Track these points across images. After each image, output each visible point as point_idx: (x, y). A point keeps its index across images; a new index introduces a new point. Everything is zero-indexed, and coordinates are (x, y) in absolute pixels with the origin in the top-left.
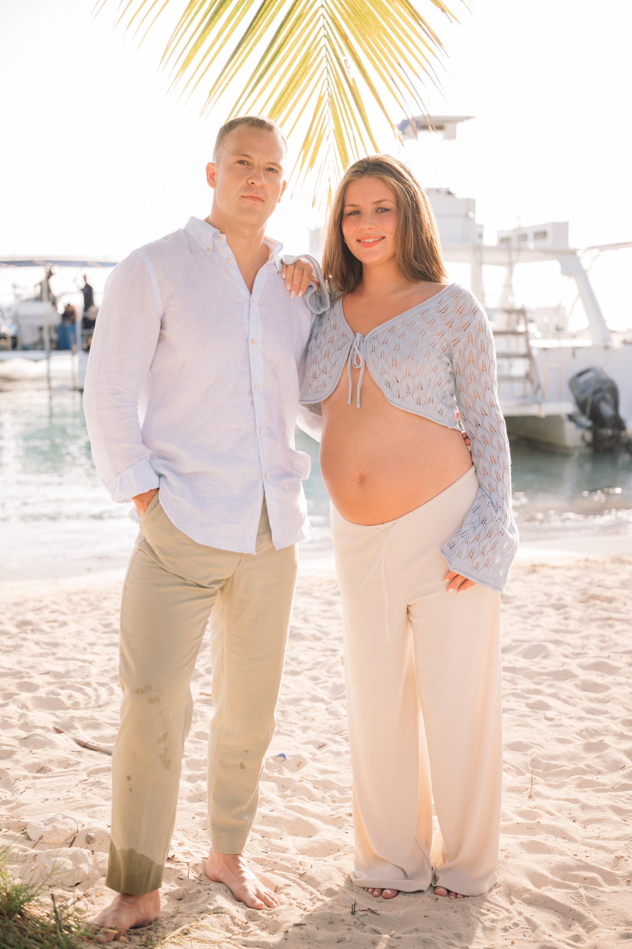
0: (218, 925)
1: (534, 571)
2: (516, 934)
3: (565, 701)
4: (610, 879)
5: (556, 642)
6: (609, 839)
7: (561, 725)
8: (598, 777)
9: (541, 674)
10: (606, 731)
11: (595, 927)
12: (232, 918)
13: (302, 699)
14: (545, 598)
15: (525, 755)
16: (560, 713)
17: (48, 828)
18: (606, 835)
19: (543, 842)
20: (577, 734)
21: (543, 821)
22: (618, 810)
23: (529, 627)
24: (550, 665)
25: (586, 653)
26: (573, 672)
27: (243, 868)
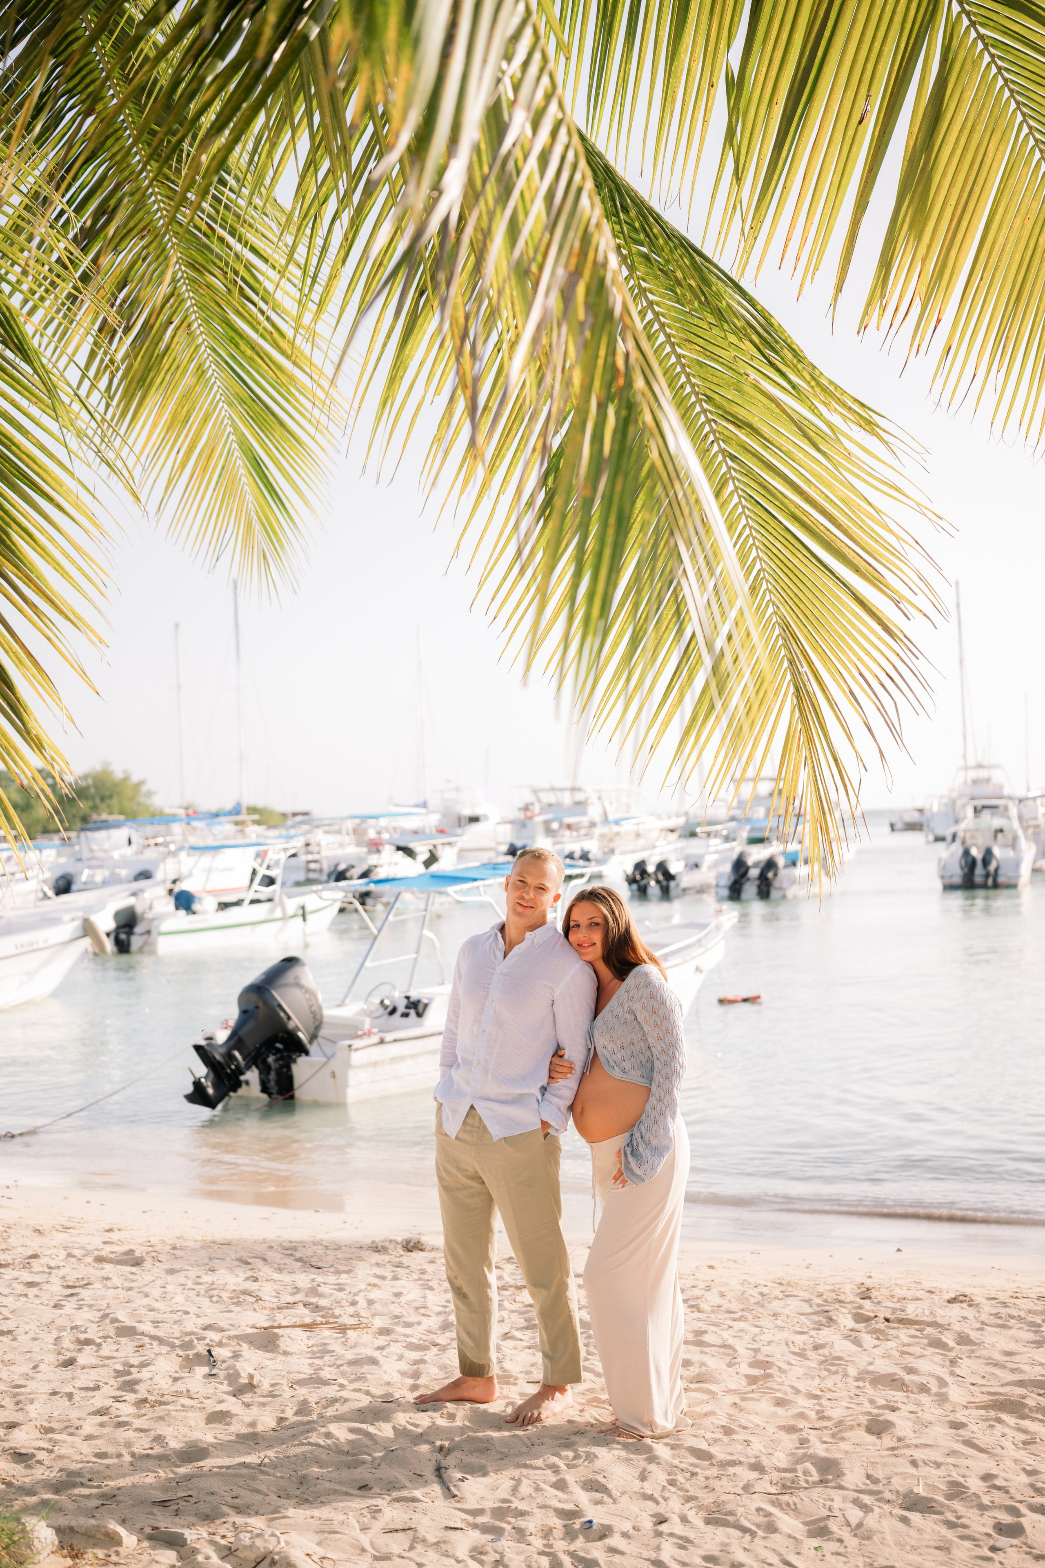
13: (740, 1463)
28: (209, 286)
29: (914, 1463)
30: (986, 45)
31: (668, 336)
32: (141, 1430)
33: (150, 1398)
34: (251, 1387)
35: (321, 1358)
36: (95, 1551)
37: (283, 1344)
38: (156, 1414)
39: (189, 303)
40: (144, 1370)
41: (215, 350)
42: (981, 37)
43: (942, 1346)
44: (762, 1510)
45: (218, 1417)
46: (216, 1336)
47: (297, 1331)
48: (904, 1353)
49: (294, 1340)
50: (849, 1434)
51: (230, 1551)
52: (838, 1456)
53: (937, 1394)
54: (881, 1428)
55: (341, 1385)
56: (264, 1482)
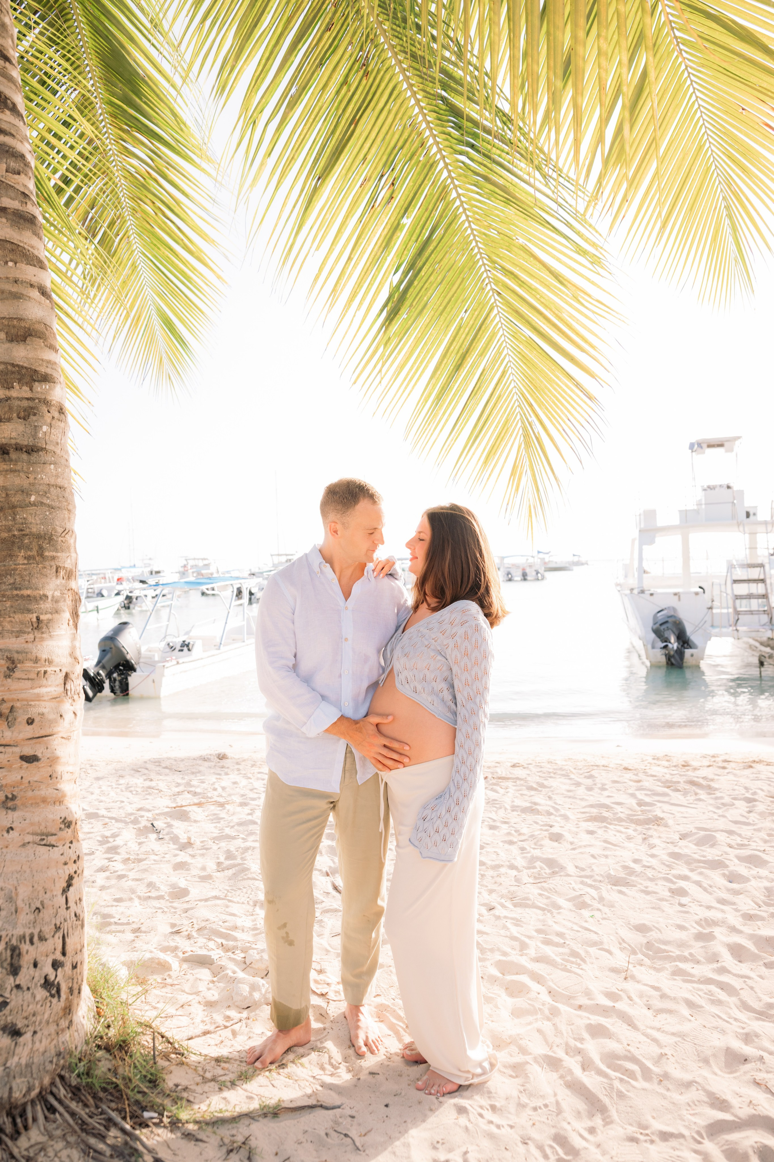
0: (315, 1063)
1: (751, 767)
2: (540, 1117)
3: (705, 890)
5: (731, 832)
6: (667, 1033)
7: (687, 912)
8: (695, 966)
9: (699, 861)
10: (723, 922)
11: (612, 1122)
12: (330, 1058)
13: (502, 866)
14: (743, 791)
15: (644, 936)
16: (694, 900)
17: (258, 957)
18: (667, 1028)
19: (608, 1026)
20: (696, 922)
21: (619, 1005)
22: (690, 1004)
23: (716, 817)
24: (711, 853)
25: (749, 845)
26: (727, 862)
27: (361, 1017)
28: (144, 212)
29: (593, 856)
30: (678, 43)
31: (467, 216)
32: (137, 880)
33: (131, 857)
34: (189, 844)
35: (219, 822)
36: (155, 977)
37: (192, 816)
38: (141, 868)
39: (129, 223)
40: (117, 839)
41: (144, 254)
42: (676, 37)
43: (536, 789)
44: (540, 895)
45: (180, 866)
46: (149, 815)
47: (195, 808)
48: (522, 795)
49: (196, 813)
50: (543, 842)
51: (246, 965)
52: (550, 856)
53: (561, 815)
54: (556, 838)
55: (243, 839)
56: (234, 908)
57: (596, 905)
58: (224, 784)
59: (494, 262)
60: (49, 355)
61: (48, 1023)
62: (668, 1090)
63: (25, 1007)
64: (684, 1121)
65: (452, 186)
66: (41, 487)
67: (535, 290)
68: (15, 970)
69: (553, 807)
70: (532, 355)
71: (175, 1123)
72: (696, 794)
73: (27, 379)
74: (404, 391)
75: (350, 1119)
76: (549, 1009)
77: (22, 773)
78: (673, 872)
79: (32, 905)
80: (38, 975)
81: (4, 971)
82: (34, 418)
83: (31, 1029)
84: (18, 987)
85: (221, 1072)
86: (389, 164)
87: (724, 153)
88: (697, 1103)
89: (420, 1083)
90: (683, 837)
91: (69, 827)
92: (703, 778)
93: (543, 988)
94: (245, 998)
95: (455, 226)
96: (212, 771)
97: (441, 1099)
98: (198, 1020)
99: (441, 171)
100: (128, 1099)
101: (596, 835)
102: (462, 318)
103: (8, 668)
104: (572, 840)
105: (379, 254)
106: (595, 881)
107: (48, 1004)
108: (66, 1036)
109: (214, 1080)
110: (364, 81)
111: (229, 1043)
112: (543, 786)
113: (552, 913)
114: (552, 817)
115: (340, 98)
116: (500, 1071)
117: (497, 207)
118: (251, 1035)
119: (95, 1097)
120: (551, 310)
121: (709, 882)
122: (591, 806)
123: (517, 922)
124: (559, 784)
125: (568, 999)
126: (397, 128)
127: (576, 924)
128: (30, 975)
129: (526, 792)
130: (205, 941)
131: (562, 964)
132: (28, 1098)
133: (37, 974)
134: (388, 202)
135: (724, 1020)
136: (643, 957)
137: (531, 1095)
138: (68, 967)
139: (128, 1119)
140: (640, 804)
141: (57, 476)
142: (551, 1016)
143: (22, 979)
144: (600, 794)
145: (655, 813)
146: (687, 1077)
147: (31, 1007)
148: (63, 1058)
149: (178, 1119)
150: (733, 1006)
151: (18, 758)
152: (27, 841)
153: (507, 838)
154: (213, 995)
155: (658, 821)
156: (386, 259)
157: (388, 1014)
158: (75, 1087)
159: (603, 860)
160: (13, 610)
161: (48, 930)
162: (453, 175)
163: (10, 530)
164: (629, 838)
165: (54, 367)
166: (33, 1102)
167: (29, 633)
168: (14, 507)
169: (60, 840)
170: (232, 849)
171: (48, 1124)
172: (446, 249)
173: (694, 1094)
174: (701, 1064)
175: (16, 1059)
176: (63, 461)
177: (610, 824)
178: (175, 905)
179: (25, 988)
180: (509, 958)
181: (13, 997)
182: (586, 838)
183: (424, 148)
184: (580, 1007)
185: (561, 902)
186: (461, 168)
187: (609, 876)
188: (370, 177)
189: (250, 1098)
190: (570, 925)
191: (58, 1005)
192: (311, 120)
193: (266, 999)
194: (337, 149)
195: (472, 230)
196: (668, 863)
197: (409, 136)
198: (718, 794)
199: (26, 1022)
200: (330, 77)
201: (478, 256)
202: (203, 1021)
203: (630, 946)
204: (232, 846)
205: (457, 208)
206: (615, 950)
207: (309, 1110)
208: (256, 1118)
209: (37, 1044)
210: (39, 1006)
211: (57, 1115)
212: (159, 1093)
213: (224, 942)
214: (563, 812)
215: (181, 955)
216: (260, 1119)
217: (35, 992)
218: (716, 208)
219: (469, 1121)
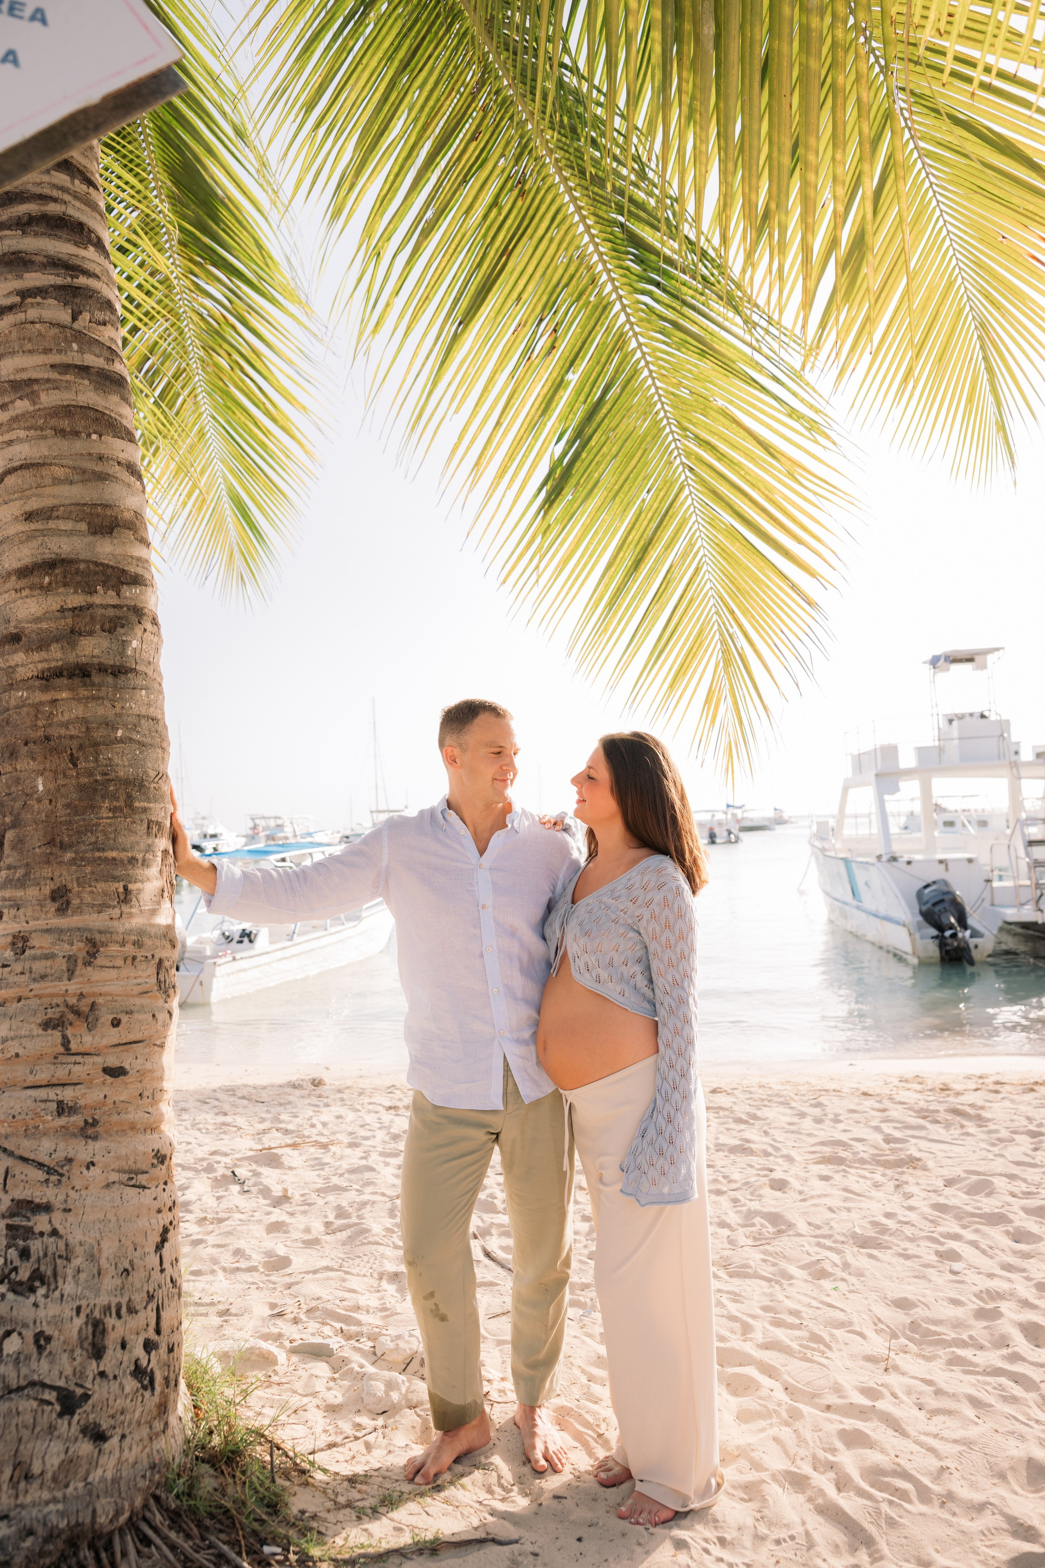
0: (480, 1484)
1: (1032, 1090)
2: (786, 1552)
3: (984, 1252)
4: (924, 1495)
5: (1012, 1177)
6: (947, 1440)
7: (962, 1282)
8: (978, 1352)
9: (973, 1215)
10: (1011, 1295)
11: (882, 1558)
12: (500, 1477)
14: (1025, 1122)
15: (906, 1314)
16: (970, 1266)
17: (392, 1346)
18: (946, 1434)
19: (868, 1432)
20: (975, 1295)
21: (880, 1405)
22: (975, 1402)
23: (991, 1156)
24: (988, 1205)
25: (1038, 1193)
26: (1011, 1216)
27: (538, 1421)
28: (216, 365)
29: (831, 1209)
31: (651, 371)
32: (219, 1246)
33: (209, 1216)
34: (285, 1198)
35: (323, 1169)
36: (255, 1373)
37: (286, 1161)
38: (222, 1231)
39: (197, 378)
40: (186, 1192)
41: (214, 418)
43: (746, 1122)
44: (764, 1261)
45: (276, 1227)
46: (227, 1160)
47: (288, 1150)
48: (728, 1129)
49: (291, 1157)
50: (761, 1192)
51: (376, 1357)
52: (773, 1210)
53: (783, 1156)
54: (780, 1185)
55: (357, 1190)
56: (354, 1283)
57: (840, 1273)
58: (324, 1118)
59: (685, 429)
60: (139, 551)
61: (139, 1424)
62: (954, 1514)
63: (111, 1402)
64: (978, 1554)
65: (631, 333)
66: (130, 719)
67: (739, 464)
68: (98, 1352)
69: (772, 1146)
70: (733, 548)
71: (304, 1562)
72: (962, 1127)
73: (114, 581)
74: (567, 593)
75: (532, 1557)
76: (787, 1411)
77: (106, 1090)
78: (940, 1229)
79: (119, 1265)
80: (127, 1359)
81: (84, 1353)
82: (122, 631)
83: (119, 1431)
84: (102, 1374)
85: (358, 1496)
86: (550, 305)
87: (979, 292)
88: (993, 1531)
89: (623, 1509)
90: (950, 1183)
91: (162, 1163)
92: (970, 1105)
93: (777, 1383)
94: (380, 1400)
95: (635, 384)
96: (307, 1101)
97: (652, 1530)
98: (319, 1429)
99: (617, 315)
100: (242, 1529)
101: (832, 1181)
102: (644, 500)
103: (88, 952)
104: (800, 1188)
105: (536, 418)
106: (835, 1242)
107: (140, 1399)
108: (161, 1443)
109: (349, 1505)
110: (520, 203)
111: (363, 1459)
112: (755, 1117)
113: (781, 1285)
114: (771, 1158)
115: (488, 223)
116: (728, 1493)
117: (690, 359)
118: (392, 1448)
119: (199, 1525)
120: (759, 489)
121: (988, 1243)
122: (823, 1143)
123: (736, 1297)
124: (775, 1114)
125: (812, 1397)
126: (562, 260)
127: (815, 1299)
128: (117, 1359)
129: (733, 1126)
130: (318, 1325)
131: (800, 1352)
132: (116, 1524)
133: (125, 1358)
134: (549, 353)
135: (1022, 1422)
136: (907, 1342)
137: (771, 1524)
138: (163, 1349)
139: (244, 1554)
140: (888, 1140)
141: (149, 705)
142: (790, 1420)
143: (108, 1364)
144: (833, 1127)
145: (909, 1153)
146: (978, 1497)
147: (118, 1402)
148: (159, 1472)
149: (307, 1555)
150: (1032, 1404)
151: (100, 1071)
152: (111, 1180)
153: (714, 1187)
154: (336, 1396)
155: (913, 1162)
156: (545, 425)
157: (571, 1420)
158: (174, 1511)
159: (844, 1214)
160: (94, 877)
161: (139, 1299)
162: (633, 319)
163: (91, 774)
164: (877, 1185)
165: (146, 565)
166: (121, 1530)
167: (114, 907)
168: (96, 744)
169: (152, 1179)
170: (344, 1204)
171: (141, 1561)
172: (622, 412)
173: (988, 1520)
174: (995, 1481)
175: (99, 1472)
176: (156, 685)
177: (850, 1167)
178: (272, 1278)
179: (111, 1376)
180: (728, 1345)
181: (96, 1387)
182: (820, 1186)
183: (596, 286)
184: (828, 1407)
185: (792, 1269)
186: (643, 311)
187: (854, 1236)
188: (526, 322)
189: (399, 1530)
190: (807, 1300)
191: (151, 1400)
192: (451, 251)
193: (408, 1400)
194: (484, 286)
195: (657, 388)
196: (931, 1218)
197: (576, 271)
198: (992, 1127)
199: (112, 1422)
200: (476, 198)
201: (665, 422)
202: (325, 1431)
203: (888, 1327)
204: (344, 1200)
205: (638, 361)
206: (870, 1333)
207: (477, 1546)
208: (409, 1556)
209: (127, 1451)
210: (128, 1401)
211: (153, 1548)
212: (281, 1522)
213: (344, 1327)
214: (785, 1152)
215: (287, 1344)
216: (414, 1557)
217: (124, 1382)
218: (971, 359)
219: (691, 1558)
